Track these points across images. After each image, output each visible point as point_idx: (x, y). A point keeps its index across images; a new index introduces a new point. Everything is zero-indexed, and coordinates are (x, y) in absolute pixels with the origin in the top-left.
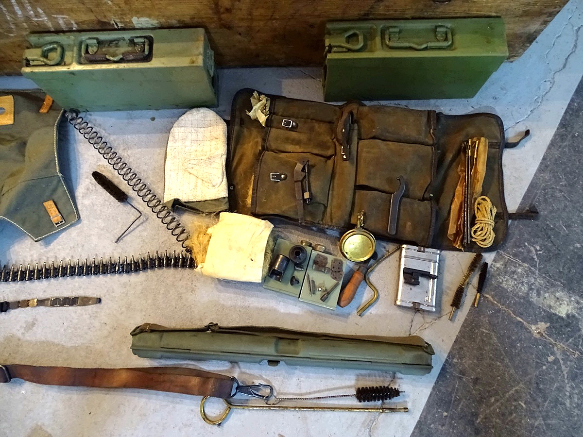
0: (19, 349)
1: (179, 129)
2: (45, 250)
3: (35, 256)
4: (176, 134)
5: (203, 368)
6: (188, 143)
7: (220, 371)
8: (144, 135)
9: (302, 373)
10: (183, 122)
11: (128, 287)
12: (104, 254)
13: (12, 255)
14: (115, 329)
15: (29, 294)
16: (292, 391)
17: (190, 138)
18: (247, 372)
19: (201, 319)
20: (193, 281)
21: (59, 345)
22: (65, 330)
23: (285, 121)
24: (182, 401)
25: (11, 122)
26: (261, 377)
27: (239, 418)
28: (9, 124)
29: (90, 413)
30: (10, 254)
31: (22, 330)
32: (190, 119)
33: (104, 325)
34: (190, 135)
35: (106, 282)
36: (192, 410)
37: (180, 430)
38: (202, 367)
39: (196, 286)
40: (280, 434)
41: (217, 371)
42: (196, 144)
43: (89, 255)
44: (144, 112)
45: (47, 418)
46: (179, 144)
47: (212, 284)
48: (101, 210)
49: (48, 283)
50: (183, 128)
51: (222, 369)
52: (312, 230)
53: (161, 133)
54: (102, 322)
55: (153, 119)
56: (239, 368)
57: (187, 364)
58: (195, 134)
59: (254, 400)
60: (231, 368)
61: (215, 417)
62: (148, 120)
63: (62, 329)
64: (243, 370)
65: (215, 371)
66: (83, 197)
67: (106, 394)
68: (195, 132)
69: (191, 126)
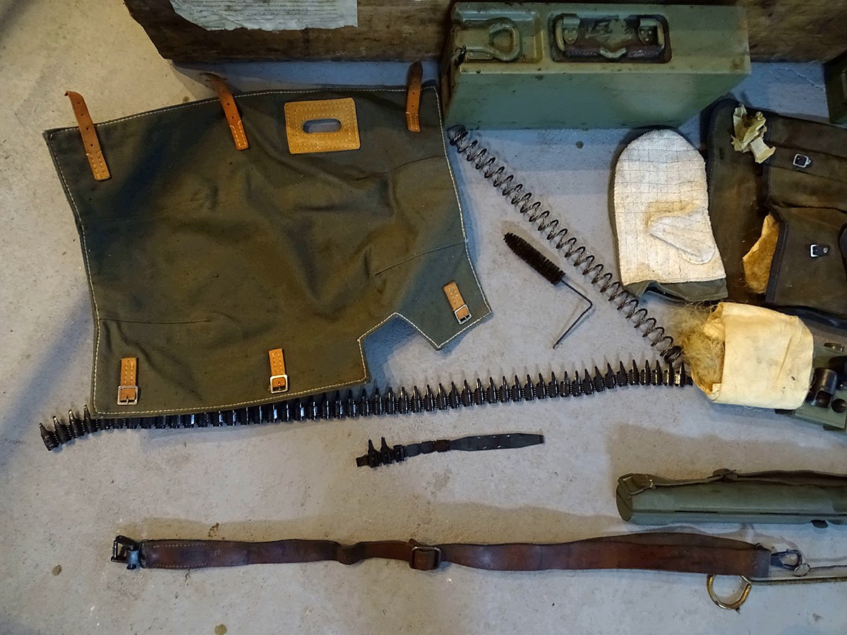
0: (431, 517)
1: (631, 164)
2: (444, 361)
3: (430, 371)
4: (626, 172)
5: (704, 532)
6: (644, 188)
7: (728, 534)
8: (571, 172)
9: (836, 531)
10: (636, 153)
11: (581, 417)
12: (537, 366)
13: (393, 371)
14: (571, 480)
15: (432, 432)
16: (824, 556)
17: (647, 180)
18: (764, 534)
19: (692, 462)
20: (673, 405)
21: (491, 507)
22: (496, 485)
23: (798, 157)
24: (680, 579)
25: (356, 145)
26: (782, 540)
27: (759, 596)
28: (352, 148)
29: (553, 605)
30: (388, 368)
31: (431, 488)
32: (647, 148)
33: (554, 476)
34: (647, 174)
35: (546, 410)
36: (696, 591)
37: (682, 619)
38: (702, 530)
39: (679, 413)
40: (814, 615)
41: (723, 534)
42: (655, 190)
43: (514, 368)
44: (564, 133)
45: (491, 614)
46: (631, 189)
47: (701, 409)
48: (520, 296)
49: (457, 414)
50: (637, 162)
51: (730, 531)
52: (832, 325)
53: (596, 168)
54: (550, 471)
55: (580, 145)
56: (753, 528)
57: (681, 527)
58: (654, 174)
59: (776, 573)
60: (741, 529)
61: (728, 598)
62: (572, 146)
63: (493, 485)
64: (759, 531)
65: (719, 534)
66: (489, 274)
67: (572, 577)
68: (655, 169)
69: (647, 159)
